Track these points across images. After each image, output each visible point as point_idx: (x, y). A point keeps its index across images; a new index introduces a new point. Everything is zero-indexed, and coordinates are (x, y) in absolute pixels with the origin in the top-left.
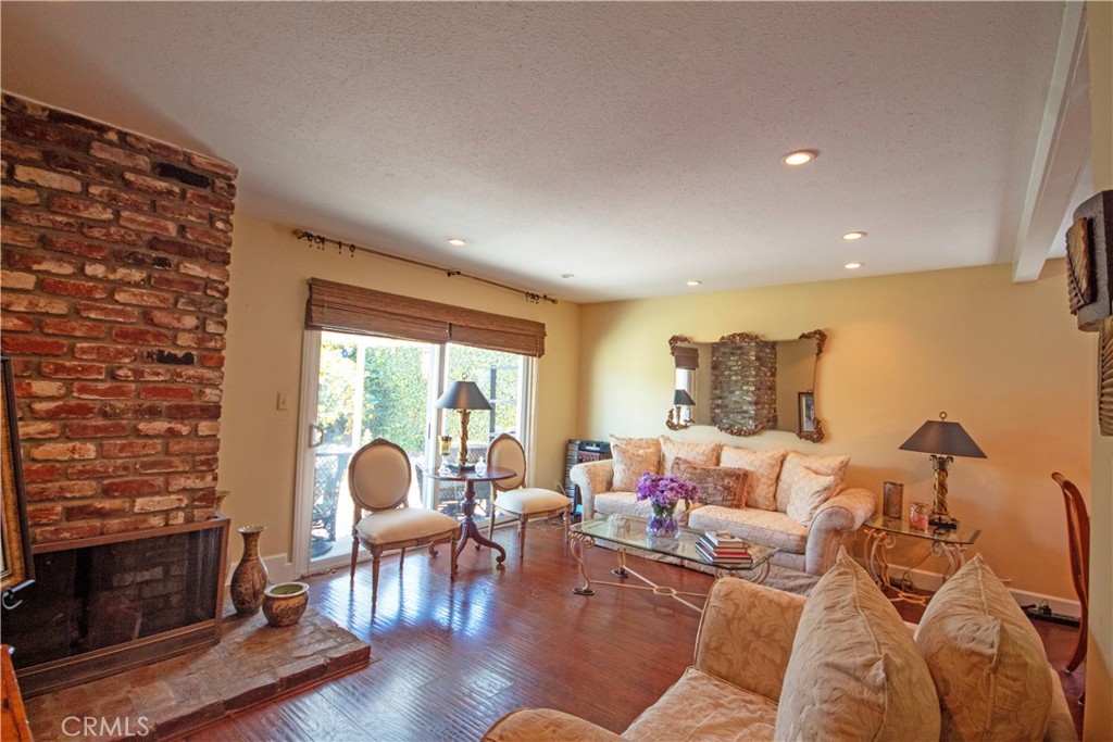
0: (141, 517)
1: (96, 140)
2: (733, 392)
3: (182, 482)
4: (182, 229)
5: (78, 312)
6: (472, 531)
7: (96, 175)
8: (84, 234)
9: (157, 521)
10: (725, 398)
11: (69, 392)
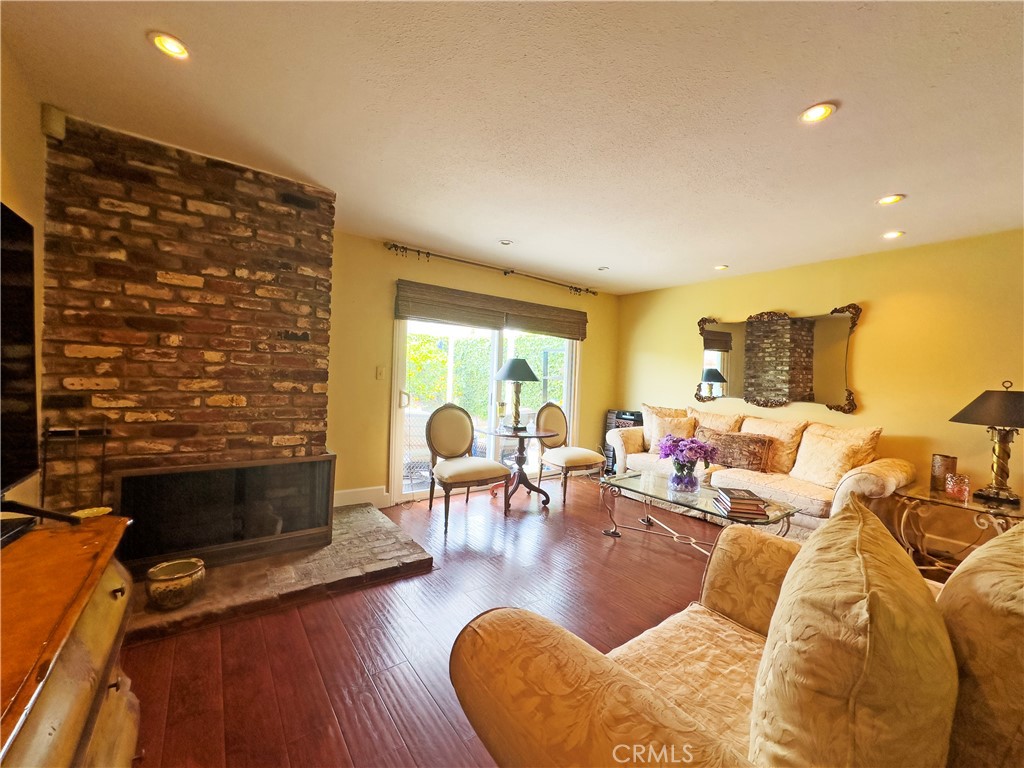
0: (276, 450)
1: (239, 179)
2: (767, 372)
3: (303, 426)
4: (298, 241)
5: (232, 303)
6: (523, 479)
7: (239, 204)
8: (233, 247)
9: (287, 453)
10: (759, 377)
11: (228, 360)
